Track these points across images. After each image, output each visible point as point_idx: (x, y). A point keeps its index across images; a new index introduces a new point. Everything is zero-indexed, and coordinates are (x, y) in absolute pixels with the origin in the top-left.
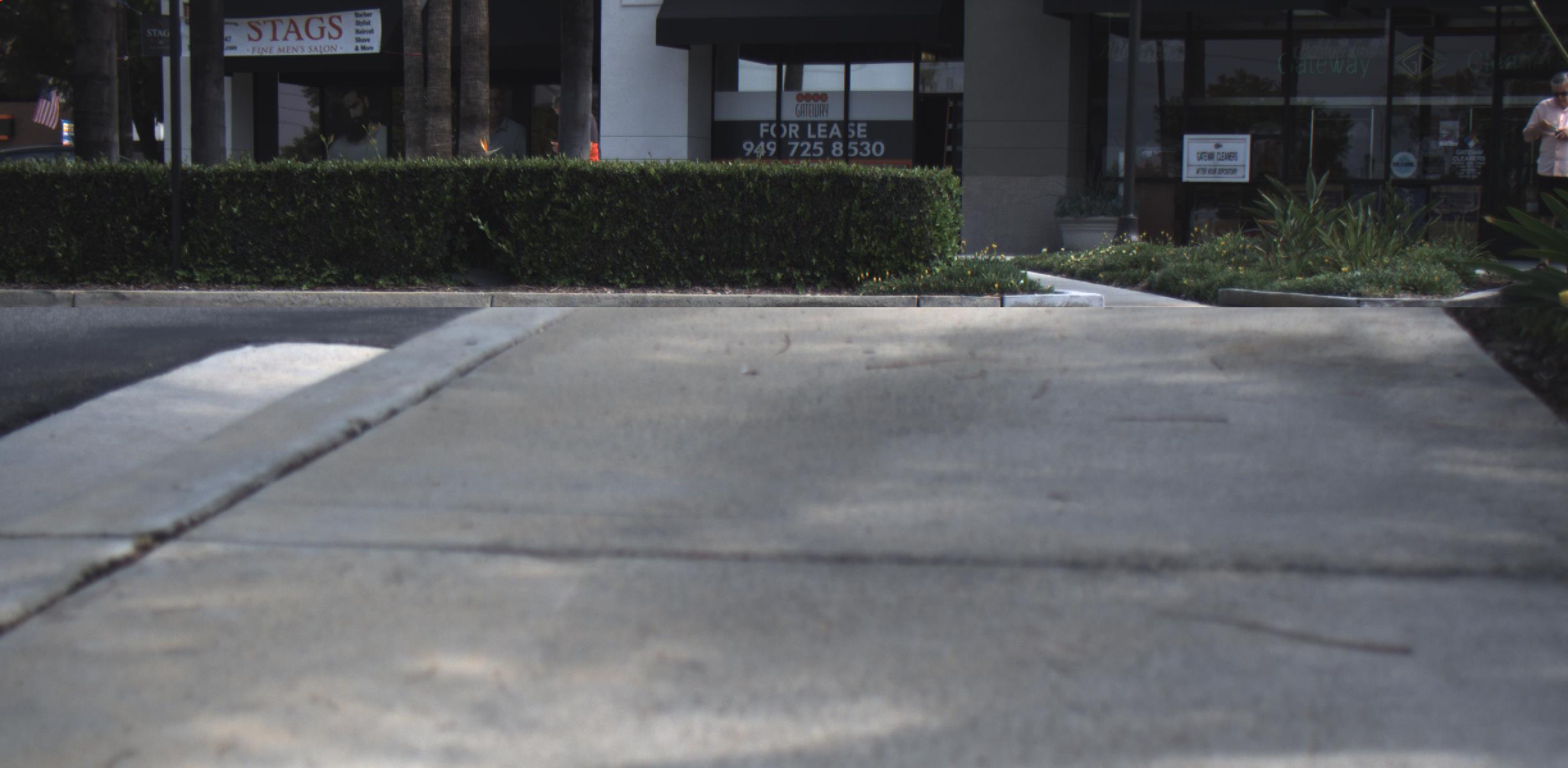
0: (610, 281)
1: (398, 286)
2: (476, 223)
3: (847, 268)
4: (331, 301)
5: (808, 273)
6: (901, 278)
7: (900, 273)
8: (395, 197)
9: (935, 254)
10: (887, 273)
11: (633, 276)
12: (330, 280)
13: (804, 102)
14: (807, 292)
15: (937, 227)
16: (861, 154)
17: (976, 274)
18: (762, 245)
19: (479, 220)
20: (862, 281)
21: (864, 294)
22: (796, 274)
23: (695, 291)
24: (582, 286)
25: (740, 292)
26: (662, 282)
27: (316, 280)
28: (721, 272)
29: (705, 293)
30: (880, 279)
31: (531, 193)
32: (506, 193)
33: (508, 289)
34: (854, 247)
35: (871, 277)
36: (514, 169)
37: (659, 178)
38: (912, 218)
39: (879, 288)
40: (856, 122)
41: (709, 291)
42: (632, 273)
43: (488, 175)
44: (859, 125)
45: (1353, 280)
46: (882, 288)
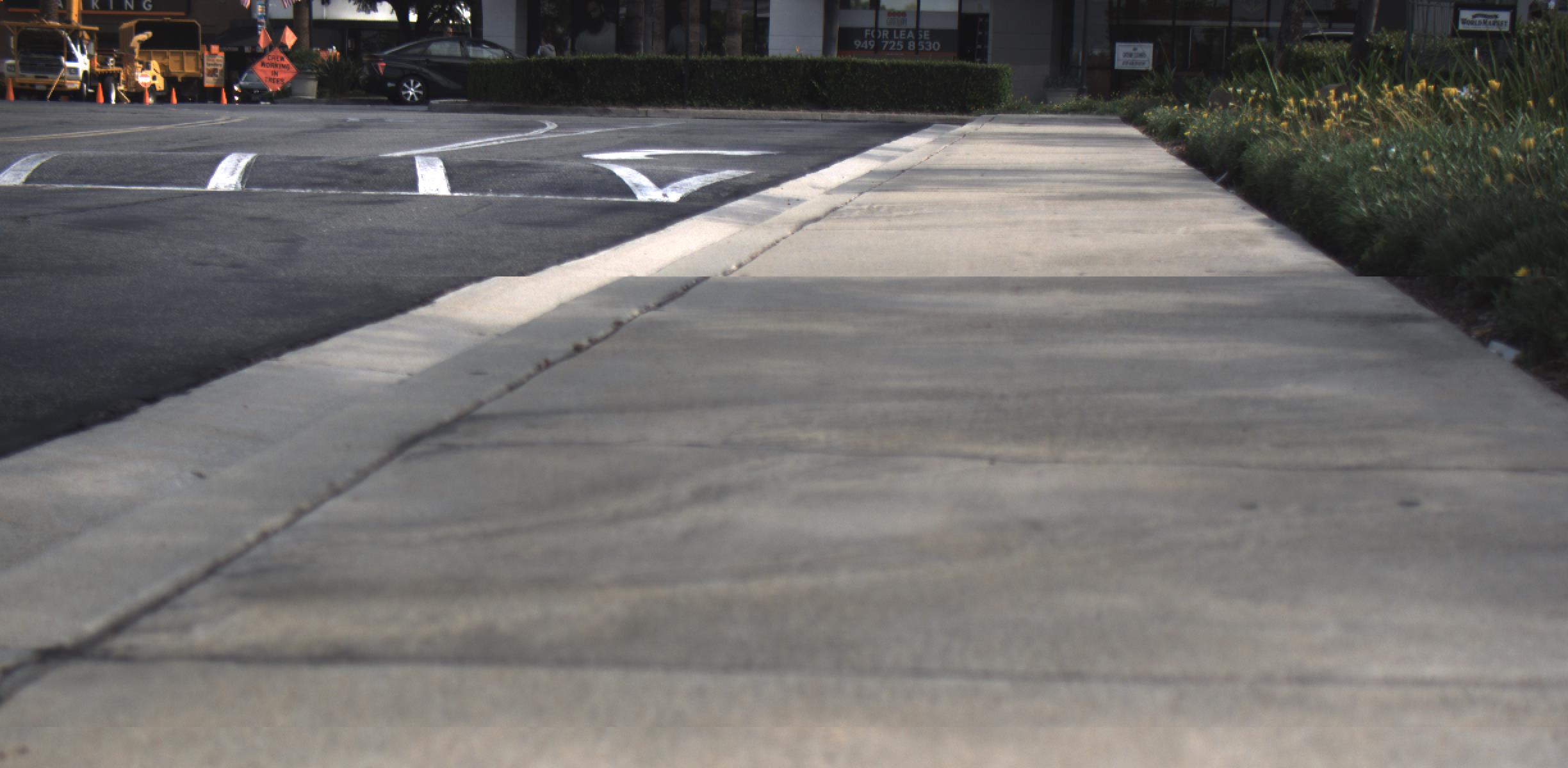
3: (966, 105)
5: (950, 107)
10: (983, 107)
13: (892, 17)
15: (1003, 89)
16: (927, 49)
17: (1019, 108)
19: (815, 83)
31: (836, 72)
32: (825, 71)
33: (828, 111)
34: (969, 96)
35: (976, 109)
38: (993, 85)
40: (923, 30)
44: (925, 32)
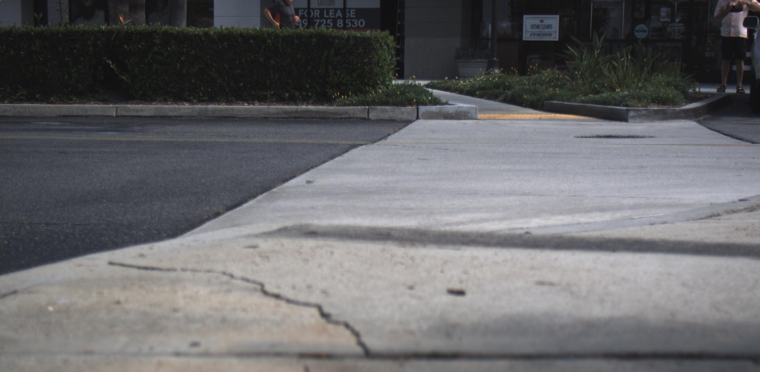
0: (188, 98)
1: (62, 102)
2: (109, 64)
3: (327, 90)
4: (21, 110)
5: (304, 93)
6: (358, 96)
7: (358, 93)
8: (59, 49)
9: (379, 82)
10: (350, 93)
11: (201, 95)
12: (22, 97)
14: (303, 104)
15: (380, 66)
16: (353, 26)
17: (403, 93)
18: (277, 77)
19: (110, 62)
20: (335, 99)
21: (337, 106)
22: (297, 93)
23: (238, 104)
24: (171, 101)
25: (264, 105)
26: (218, 99)
27: (13, 97)
28: (253, 93)
29: (243, 105)
30: (346, 97)
31: (140, 46)
32: (125, 47)
33: (127, 103)
34: (331, 78)
35: (340, 96)
36: (130, 31)
37: (216, 38)
38: (365, 61)
39: (345, 102)
40: (350, 9)
41: (246, 104)
42: (200, 93)
43: (115, 35)
44: (352, 11)
45: (624, 97)
46: (347, 102)
